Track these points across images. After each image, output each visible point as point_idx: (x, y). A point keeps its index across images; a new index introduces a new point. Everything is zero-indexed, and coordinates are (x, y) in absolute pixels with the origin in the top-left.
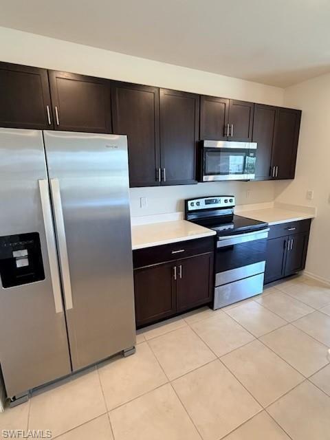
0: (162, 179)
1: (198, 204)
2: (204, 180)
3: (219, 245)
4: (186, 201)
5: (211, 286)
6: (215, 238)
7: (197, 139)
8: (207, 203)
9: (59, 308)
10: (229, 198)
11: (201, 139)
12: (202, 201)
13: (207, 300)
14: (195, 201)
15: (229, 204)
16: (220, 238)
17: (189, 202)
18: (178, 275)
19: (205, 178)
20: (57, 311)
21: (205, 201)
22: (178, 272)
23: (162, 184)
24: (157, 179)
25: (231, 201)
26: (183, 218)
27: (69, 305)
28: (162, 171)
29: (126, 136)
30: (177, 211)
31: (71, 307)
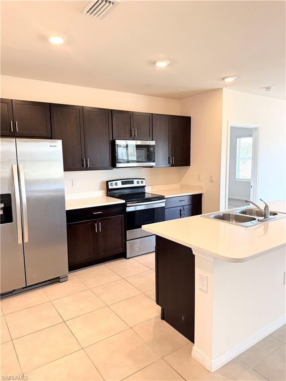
0: (87, 165)
1: (116, 184)
3: (129, 209)
4: (107, 182)
5: (124, 240)
7: (111, 139)
8: (123, 183)
9: (20, 242)
10: (140, 181)
11: (114, 139)
12: (119, 182)
14: (114, 182)
15: (140, 185)
16: (128, 205)
17: (109, 183)
18: (98, 230)
19: (118, 165)
20: (19, 243)
21: (122, 182)
22: (98, 227)
23: (87, 169)
24: (83, 166)
25: (142, 182)
26: (105, 194)
27: (26, 240)
28: (86, 160)
29: (61, 141)
30: (100, 190)
31: (27, 241)
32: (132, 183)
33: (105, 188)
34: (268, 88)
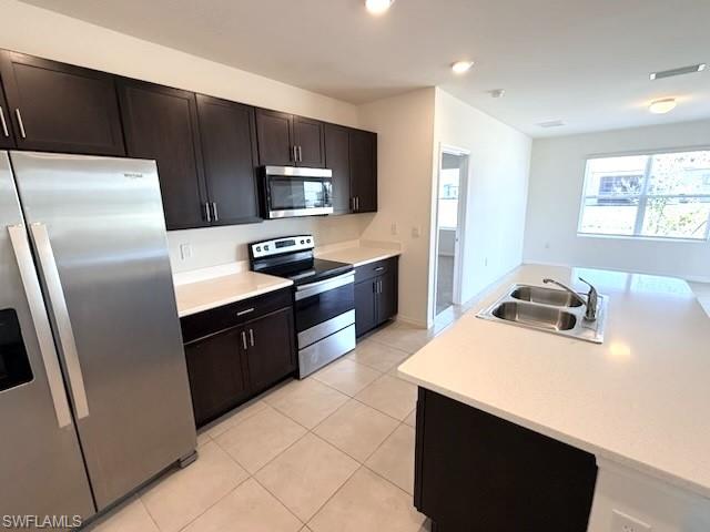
0: (212, 216)
1: (266, 248)
2: (271, 216)
3: (298, 296)
4: (250, 246)
5: (293, 351)
6: (293, 289)
7: (256, 164)
8: (279, 245)
9: (64, 419)
10: (305, 239)
11: (262, 164)
12: (272, 245)
13: (290, 369)
14: (262, 245)
15: (306, 246)
16: (299, 288)
17: (254, 247)
18: (248, 343)
19: (271, 214)
20: (62, 424)
21: (276, 243)
22: (248, 339)
23: (213, 224)
24: (204, 218)
25: (308, 241)
26: (247, 268)
27: (83, 410)
28: (211, 207)
29: (154, 162)
30: (238, 260)
31: (86, 413)
32: (293, 243)
33: (247, 255)
34: (496, 93)
